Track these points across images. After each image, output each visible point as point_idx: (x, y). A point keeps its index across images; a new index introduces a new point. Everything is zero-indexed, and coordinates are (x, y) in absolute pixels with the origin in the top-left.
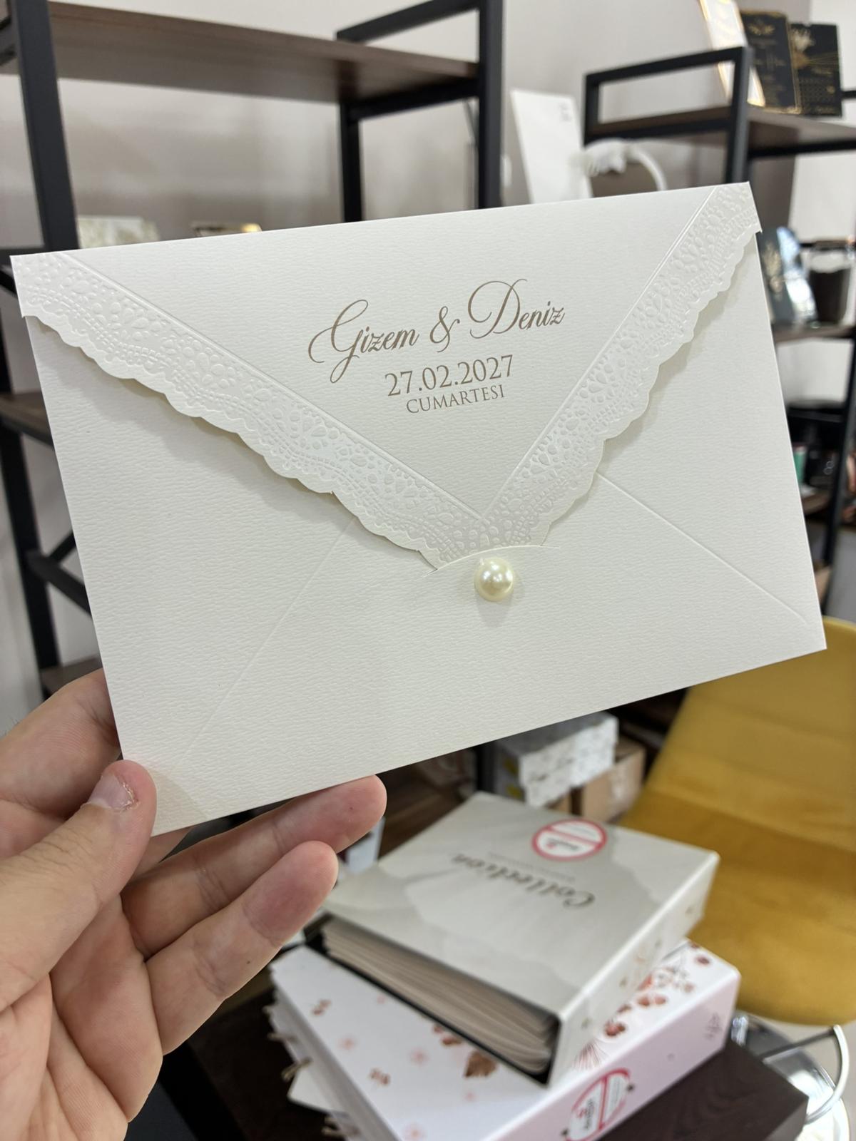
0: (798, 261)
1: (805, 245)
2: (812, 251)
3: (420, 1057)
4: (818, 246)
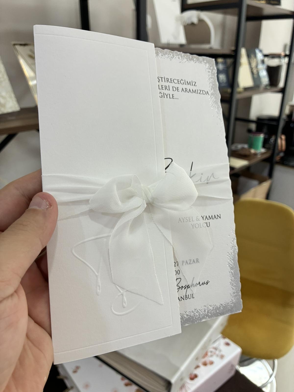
0: (263, 62)
1: (266, 56)
3: (115, 391)
4: (270, 56)
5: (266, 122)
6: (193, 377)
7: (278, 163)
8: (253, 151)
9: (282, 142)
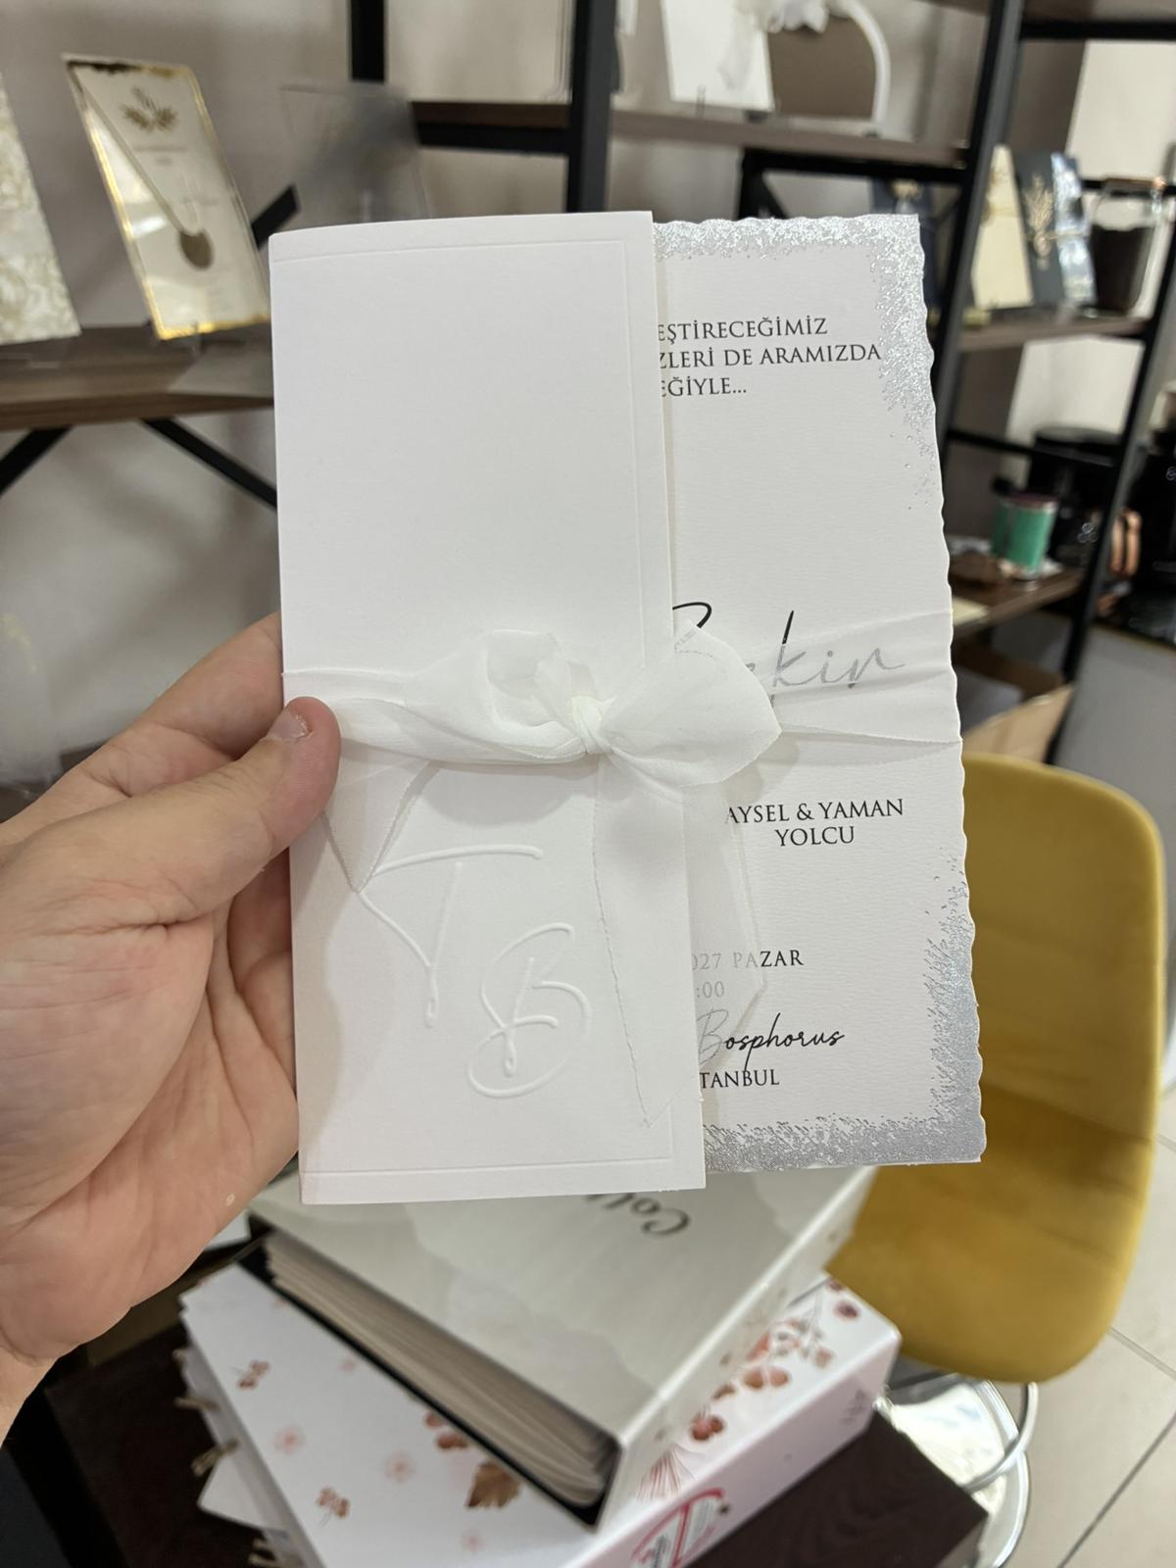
0: (1077, 209)
1: (1089, 185)
2: (1099, 194)
3: (400, 1469)
4: (1109, 188)
5: (1071, 454)
6: (707, 1430)
7: (1103, 622)
8: (1007, 567)
9: (1125, 538)
